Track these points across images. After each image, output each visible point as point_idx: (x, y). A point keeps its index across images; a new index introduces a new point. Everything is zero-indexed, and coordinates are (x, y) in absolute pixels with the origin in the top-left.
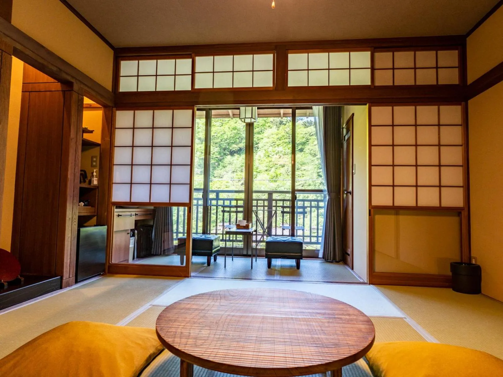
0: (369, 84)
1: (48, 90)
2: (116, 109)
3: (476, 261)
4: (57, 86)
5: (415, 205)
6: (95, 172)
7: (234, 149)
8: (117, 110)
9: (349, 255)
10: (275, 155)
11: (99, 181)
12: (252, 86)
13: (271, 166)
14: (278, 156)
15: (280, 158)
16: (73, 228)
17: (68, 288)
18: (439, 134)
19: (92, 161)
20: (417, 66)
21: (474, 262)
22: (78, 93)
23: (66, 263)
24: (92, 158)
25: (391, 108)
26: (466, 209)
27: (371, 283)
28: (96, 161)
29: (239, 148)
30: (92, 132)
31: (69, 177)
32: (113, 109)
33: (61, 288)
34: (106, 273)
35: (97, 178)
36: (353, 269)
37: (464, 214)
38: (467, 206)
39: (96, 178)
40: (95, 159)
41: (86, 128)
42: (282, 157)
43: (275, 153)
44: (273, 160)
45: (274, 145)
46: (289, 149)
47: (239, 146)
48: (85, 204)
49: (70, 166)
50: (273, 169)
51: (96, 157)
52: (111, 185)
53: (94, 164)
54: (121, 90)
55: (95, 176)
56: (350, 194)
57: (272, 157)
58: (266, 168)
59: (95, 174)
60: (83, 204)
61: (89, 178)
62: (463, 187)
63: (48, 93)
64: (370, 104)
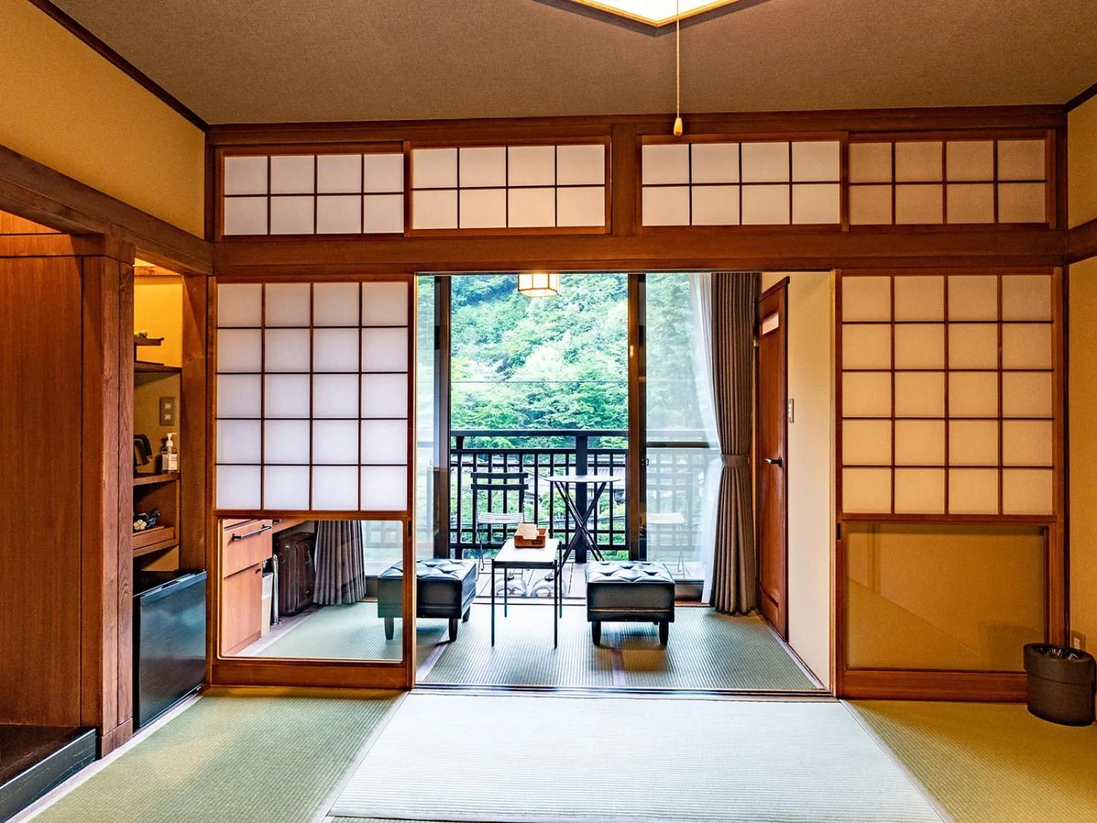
0: (837, 220)
1: (37, 253)
2: (217, 279)
3: (1082, 644)
4: (63, 243)
5: (942, 511)
6: (171, 439)
7: (479, 292)
8: (219, 282)
9: (777, 605)
10: (570, 304)
11: (181, 461)
12: (554, 225)
13: (562, 329)
14: (576, 307)
15: (581, 310)
16: (120, 603)
17: (116, 751)
18: (1000, 344)
19: (162, 412)
20: (950, 178)
21: (1077, 645)
22: (117, 260)
23: (109, 693)
24: (162, 401)
25: (887, 279)
26: (1060, 520)
27: (842, 696)
28: (171, 411)
29: (490, 289)
30: (157, 342)
31: (104, 478)
32: (210, 278)
33: (98, 756)
34: (209, 683)
35: (176, 453)
36: (786, 639)
37: (1056, 531)
38: (1062, 510)
39: (175, 455)
40: (168, 406)
41: (143, 336)
42: (586, 308)
43: (571, 299)
44: (566, 314)
45: (568, 280)
46: (601, 290)
47: (489, 284)
48: (148, 523)
49: (105, 451)
50: (567, 335)
51: (171, 399)
52: (211, 468)
53: (168, 417)
54: (228, 231)
55: (170, 451)
56: (781, 465)
57: (564, 307)
58: (550, 334)
59: (170, 444)
60: (145, 524)
61: (155, 454)
62: (1052, 468)
63: (40, 260)
64: (840, 270)
